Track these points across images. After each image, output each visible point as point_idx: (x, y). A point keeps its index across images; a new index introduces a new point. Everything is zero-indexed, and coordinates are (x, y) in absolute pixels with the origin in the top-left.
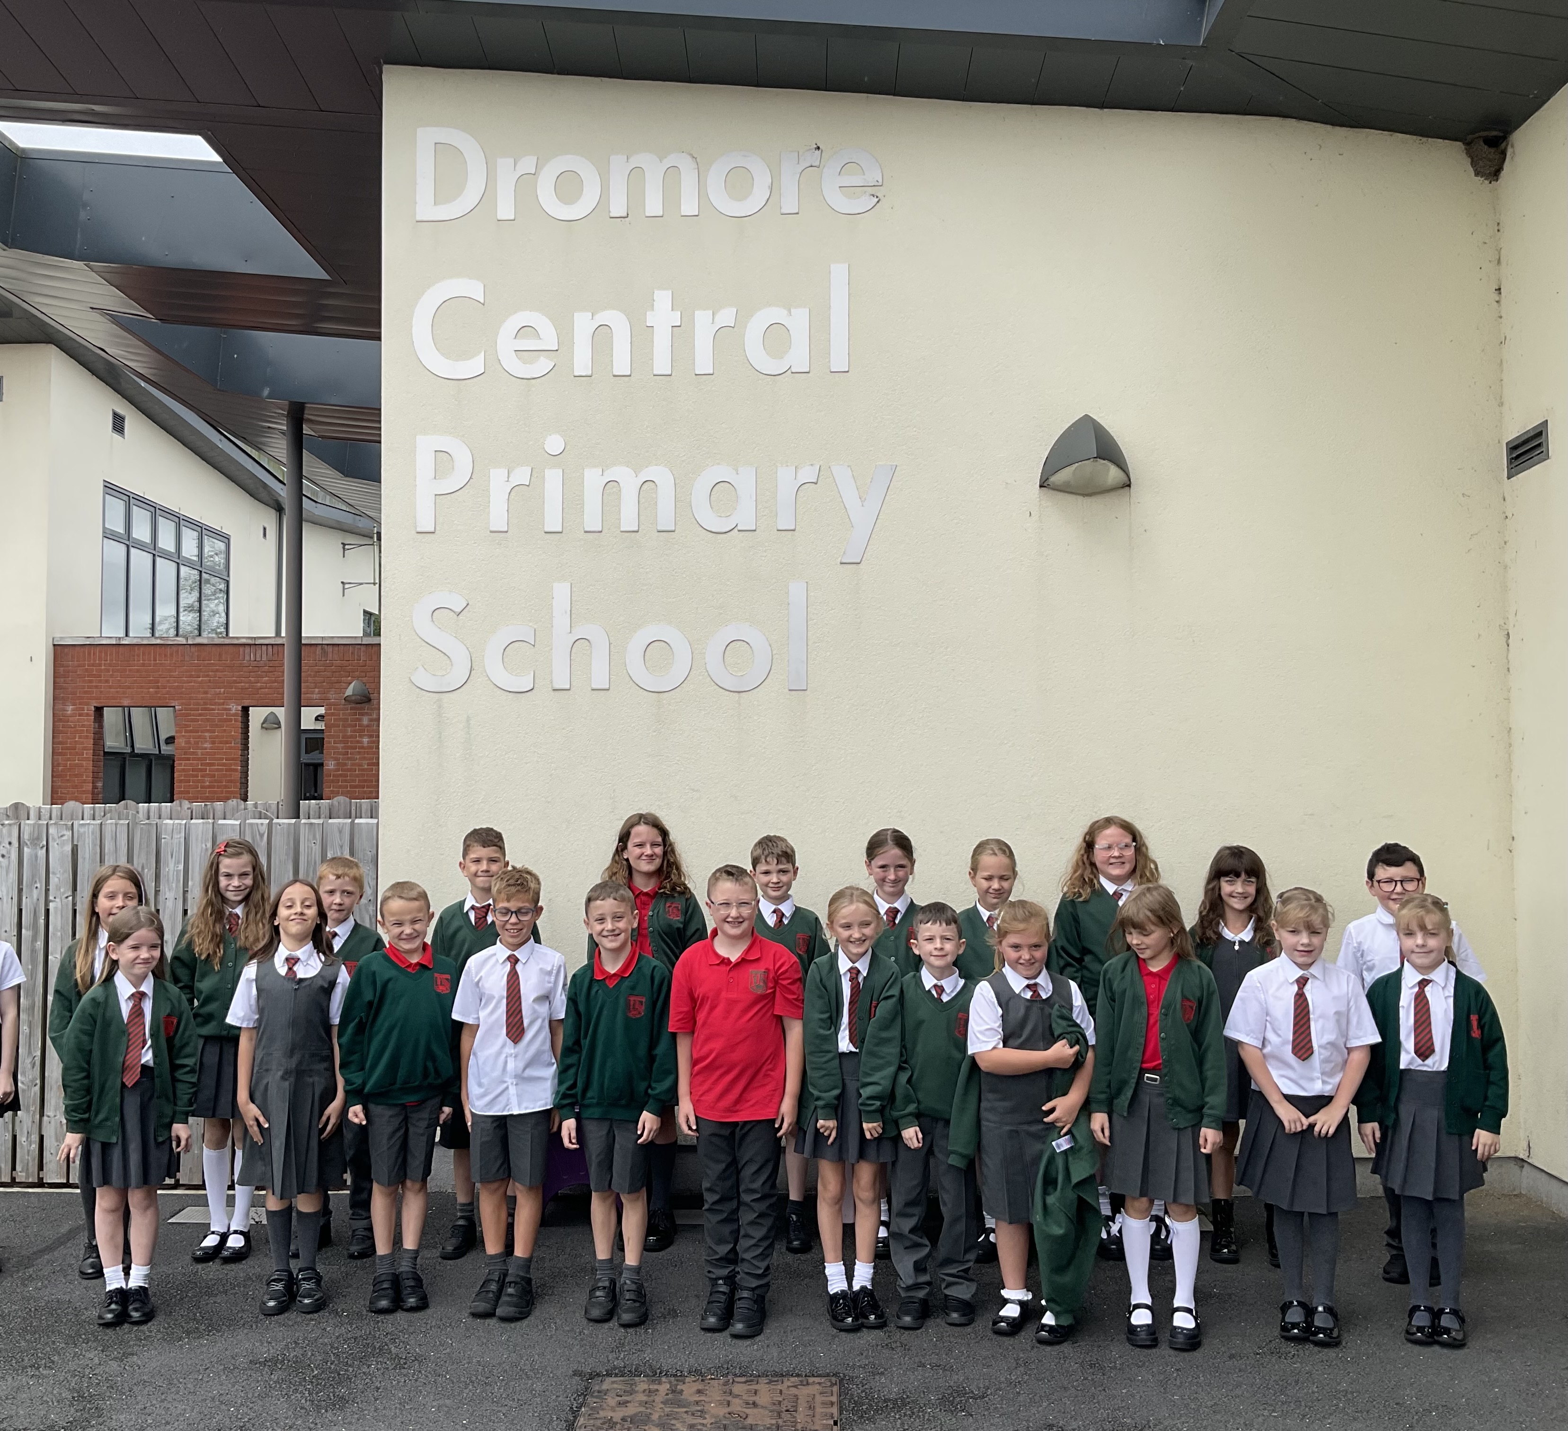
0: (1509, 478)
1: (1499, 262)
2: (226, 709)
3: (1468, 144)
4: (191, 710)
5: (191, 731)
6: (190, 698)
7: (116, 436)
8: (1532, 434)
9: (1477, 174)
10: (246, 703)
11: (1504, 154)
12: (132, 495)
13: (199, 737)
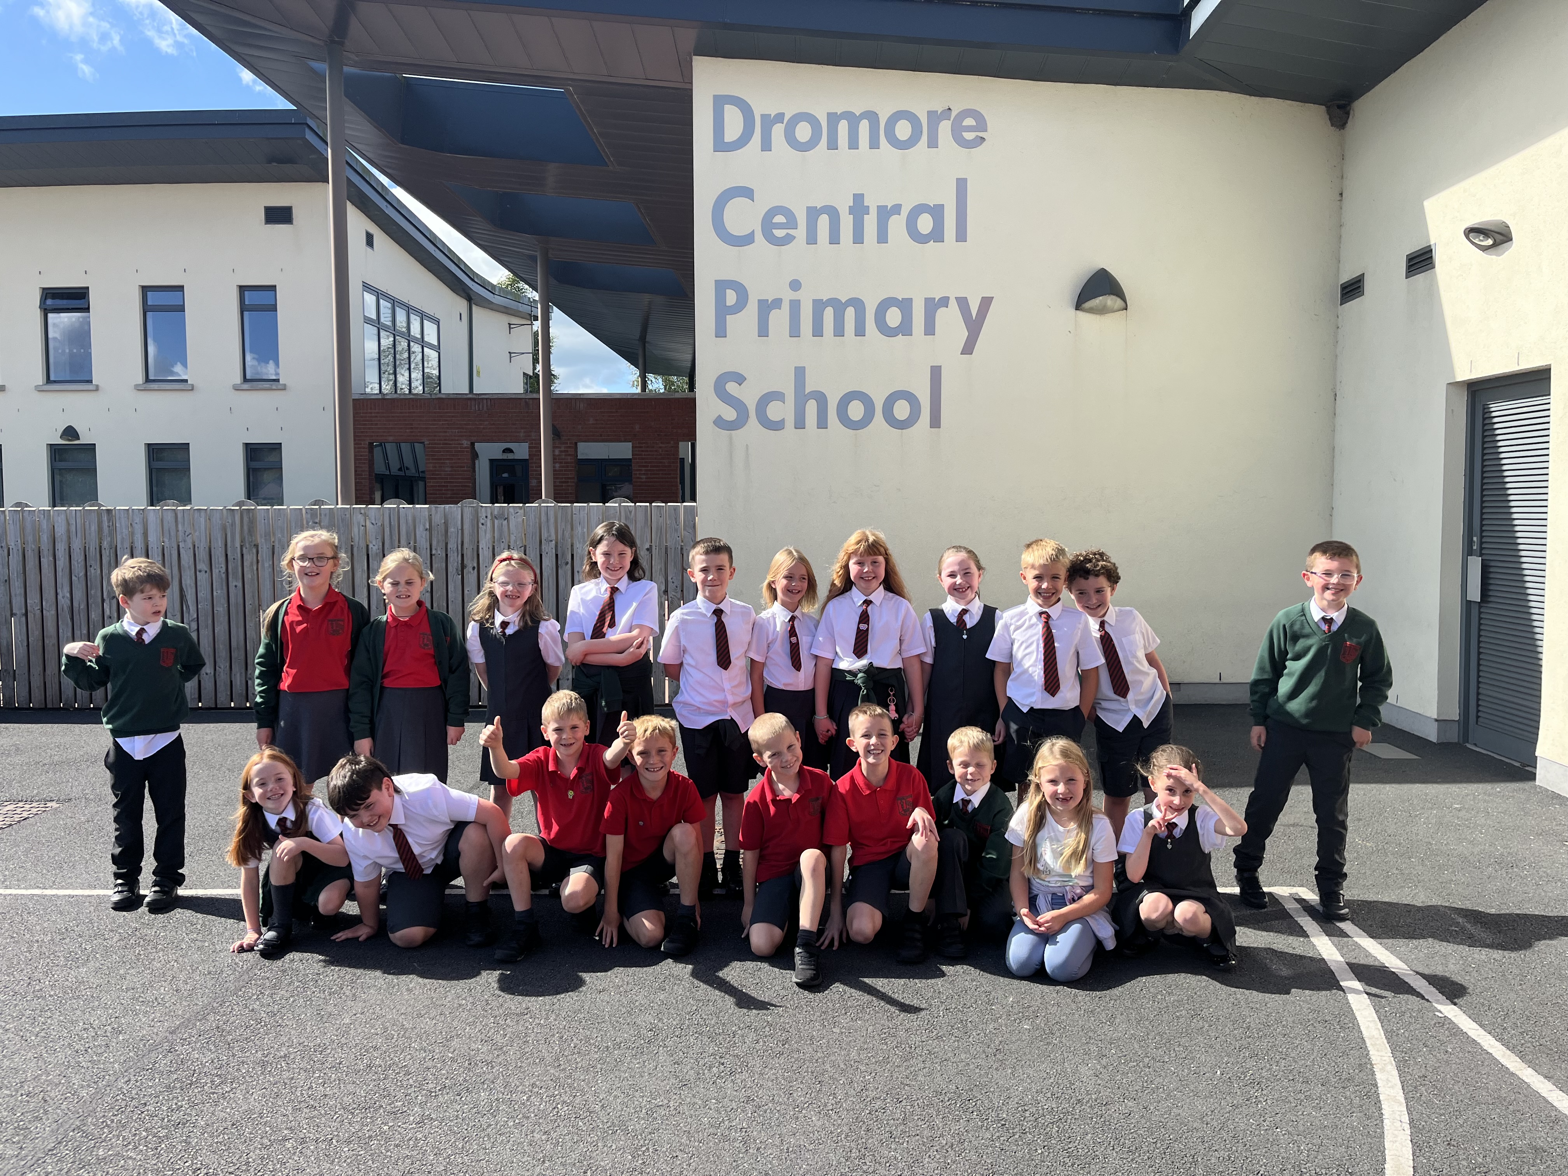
0: (1341, 305)
1: (1342, 177)
2: (460, 444)
3: (1328, 108)
4: (435, 444)
5: (436, 459)
6: (435, 436)
7: (369, 249)
8: (1355, 280)
9: (1332, 125)
10: (473, 439)
11: (1348, 114)
12: (379, 292)
13: (442, 463)
